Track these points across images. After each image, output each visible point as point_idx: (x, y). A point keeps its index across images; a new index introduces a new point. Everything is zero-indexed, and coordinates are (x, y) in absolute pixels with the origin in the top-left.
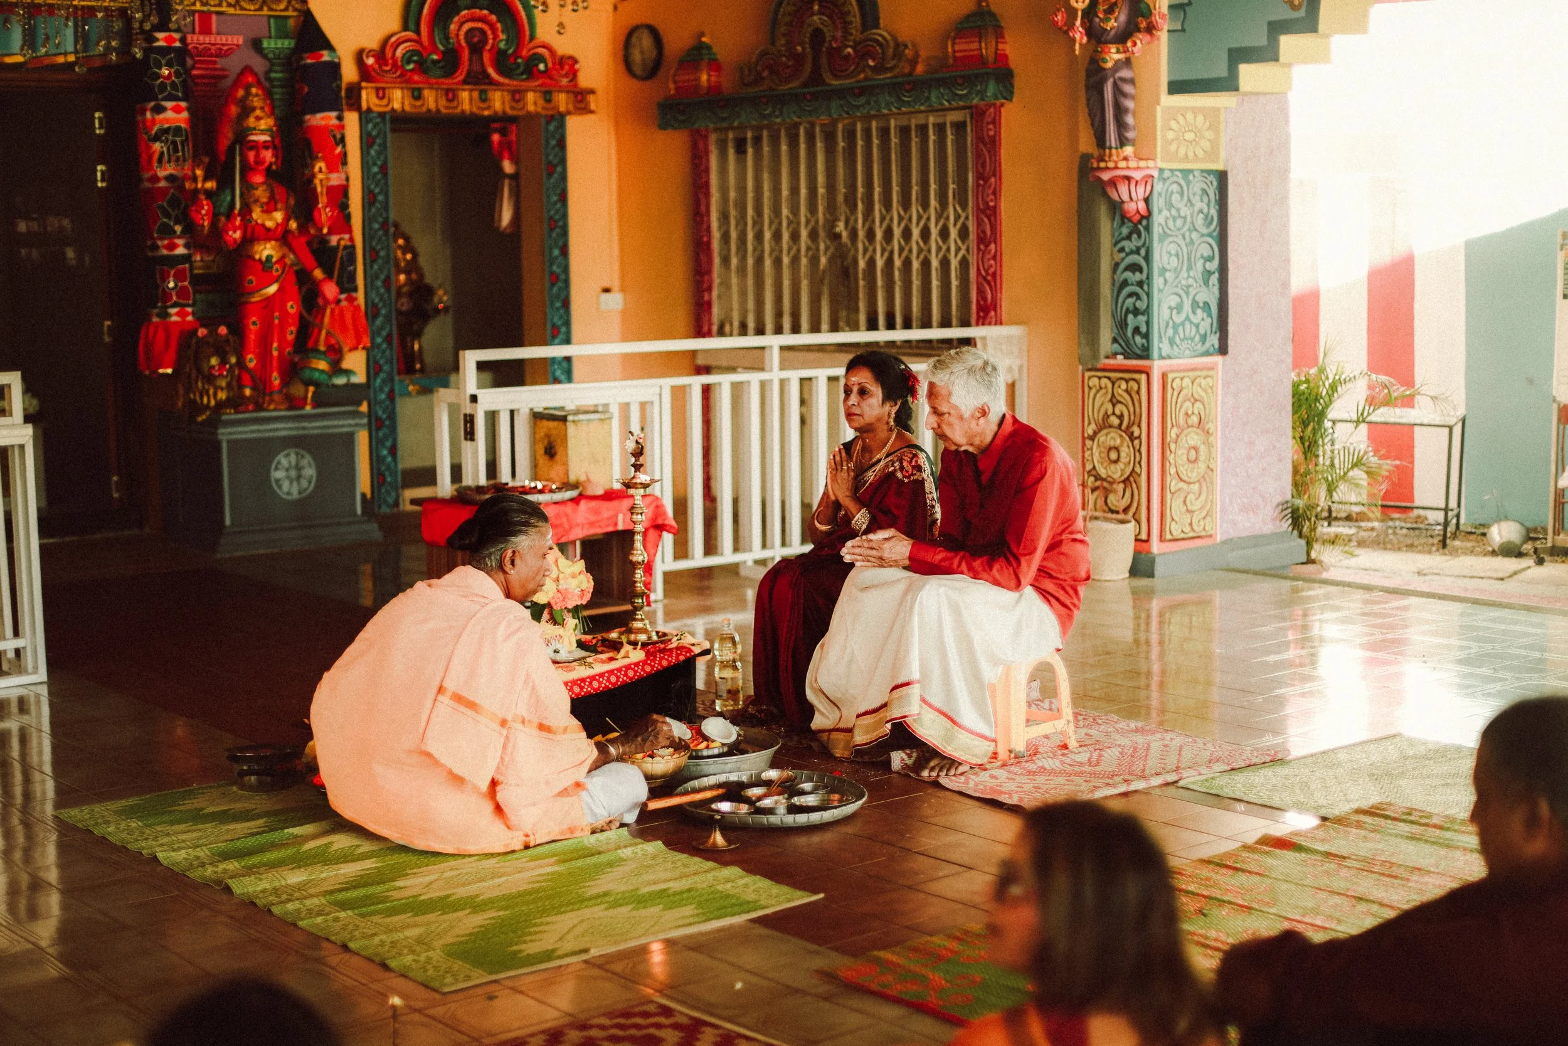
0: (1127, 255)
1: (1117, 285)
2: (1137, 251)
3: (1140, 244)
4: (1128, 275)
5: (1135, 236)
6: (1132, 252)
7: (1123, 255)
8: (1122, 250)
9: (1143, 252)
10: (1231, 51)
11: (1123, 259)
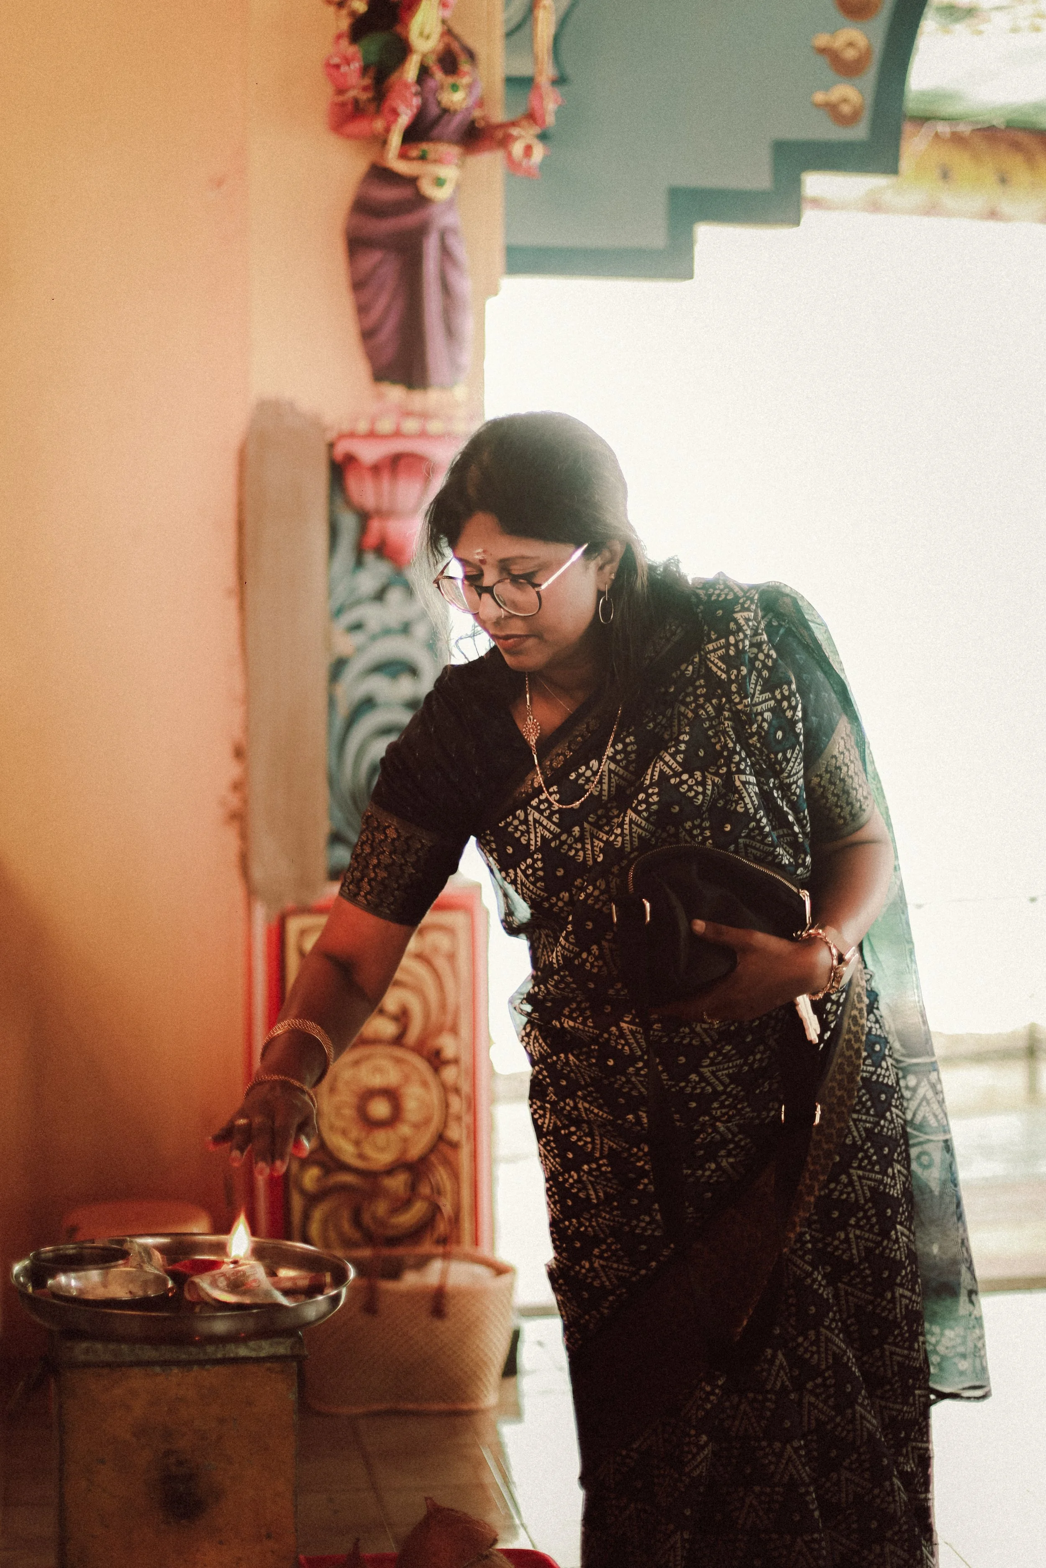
0: (374, 638)
1: (343, 710)
2: (406, 629)
3: (410, 611)
4: (379, 685)
5: (395, 596)
6: (387, 632)
7: (358, 638)
8: (357, 627)
9: (420, 631)
10: (675, 194)
11: (360, 650)
